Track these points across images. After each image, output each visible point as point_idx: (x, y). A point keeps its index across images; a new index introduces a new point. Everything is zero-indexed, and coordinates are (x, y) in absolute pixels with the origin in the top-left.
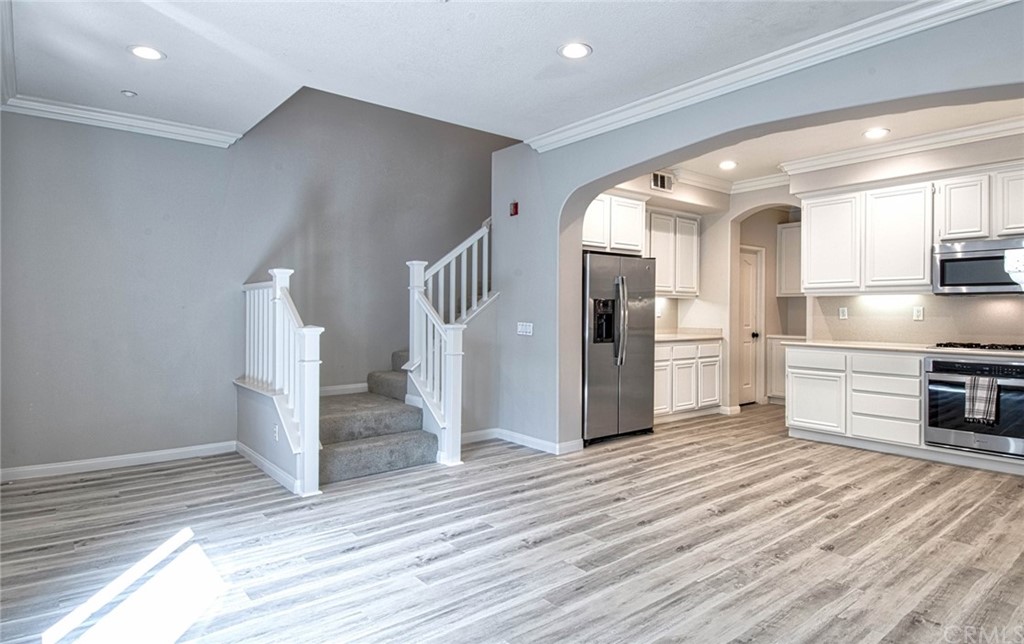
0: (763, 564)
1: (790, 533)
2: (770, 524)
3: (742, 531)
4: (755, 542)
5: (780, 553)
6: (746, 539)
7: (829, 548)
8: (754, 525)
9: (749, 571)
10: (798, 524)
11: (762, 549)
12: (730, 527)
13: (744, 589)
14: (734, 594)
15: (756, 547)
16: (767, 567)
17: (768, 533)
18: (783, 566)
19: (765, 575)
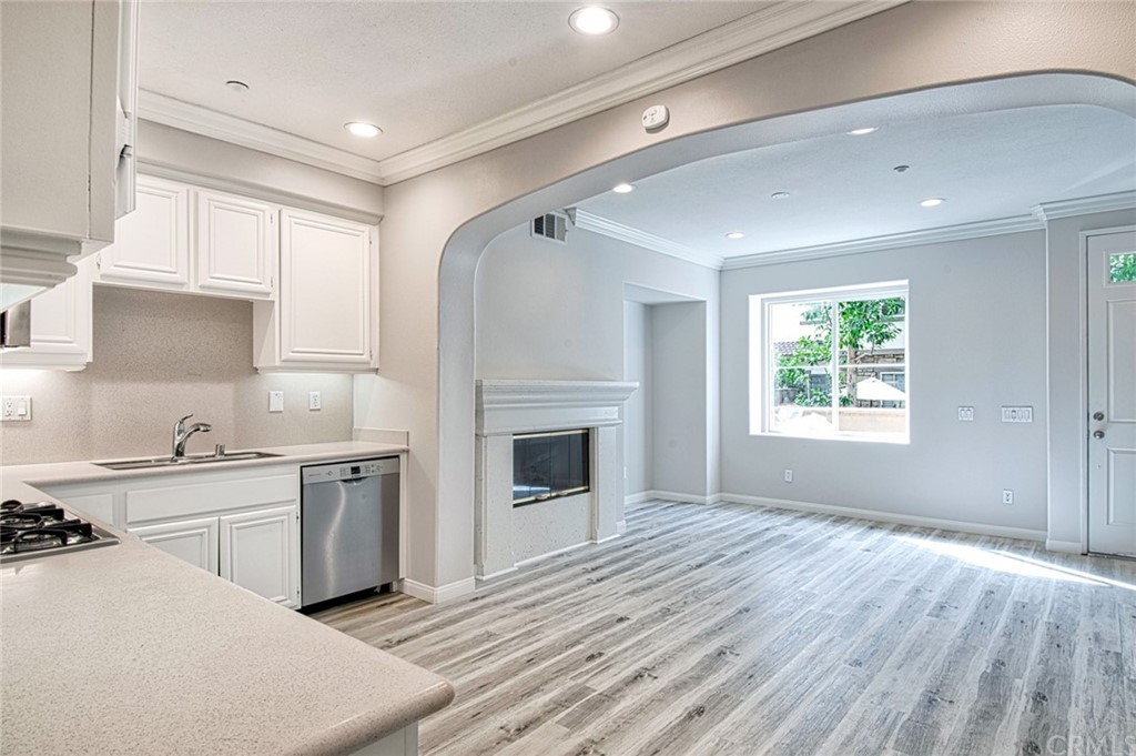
0: (681, 604)
1: (652, 631)
2: (668, 641)
3: (697, 631)
4: (685, 620)
5: (666, 612)
6: (694, 623)
7: (621, 620)
8: (685, 638)
9: (691, 598)
10: (640, 642)
11: (680, 615)
12: (709, 634)
13: (695, 588)
14: (699, 586)
15: (684, 617)
16: (678, 602)
17: (672, 631)
18: (665, 604)
19: (680, 596)
